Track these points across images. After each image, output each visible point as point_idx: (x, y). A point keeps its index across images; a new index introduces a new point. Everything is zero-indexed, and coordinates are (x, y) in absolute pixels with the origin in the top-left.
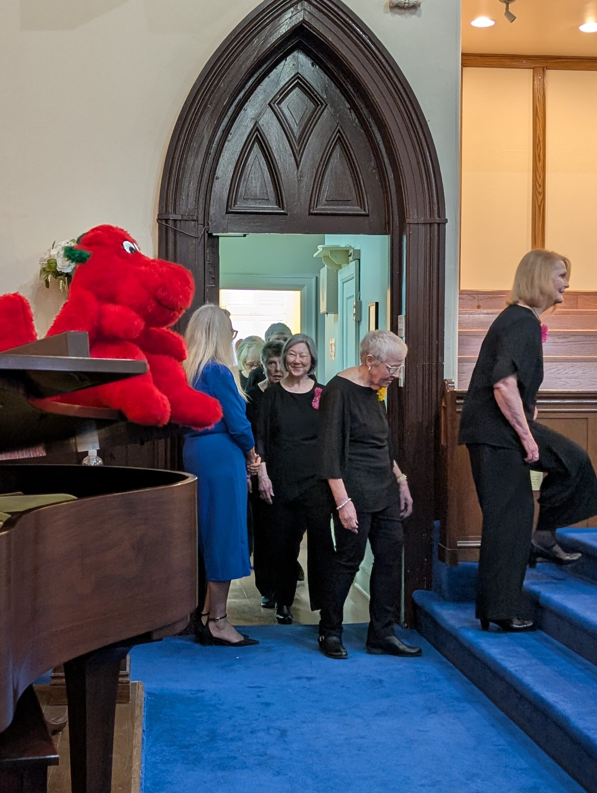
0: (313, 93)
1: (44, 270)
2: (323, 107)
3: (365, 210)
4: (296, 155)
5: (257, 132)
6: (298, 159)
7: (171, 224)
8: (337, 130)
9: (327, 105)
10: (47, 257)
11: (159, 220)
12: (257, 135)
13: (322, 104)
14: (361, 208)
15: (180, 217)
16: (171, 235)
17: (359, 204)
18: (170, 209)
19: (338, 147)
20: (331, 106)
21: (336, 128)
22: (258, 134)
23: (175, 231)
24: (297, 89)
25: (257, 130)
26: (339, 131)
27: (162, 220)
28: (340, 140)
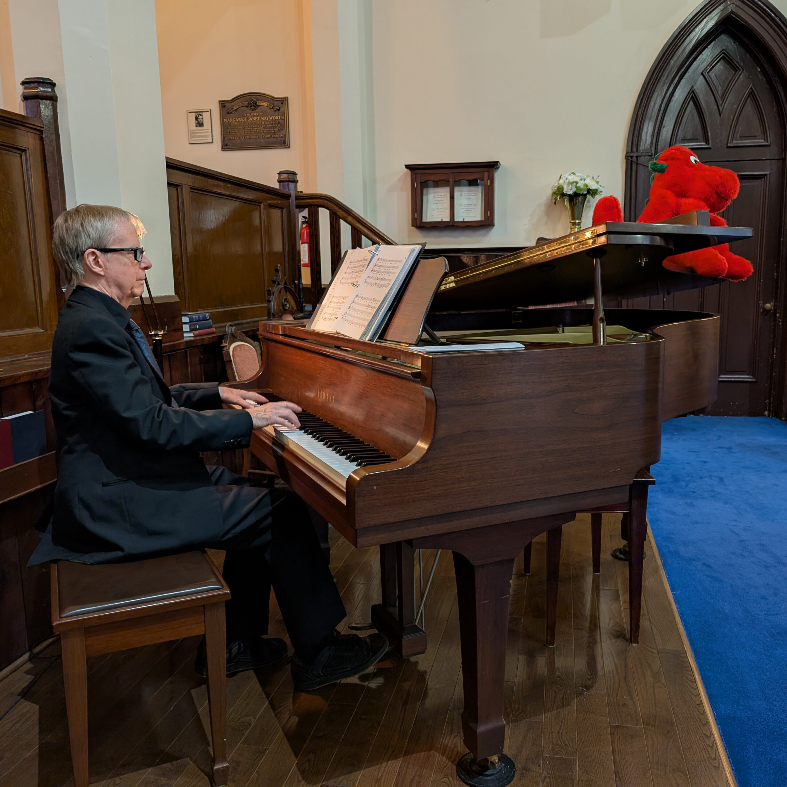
0: (734, 63)
1: (554, 193)
2: (740, 72)
3: (767, 142)
4: (720, 107)
5: (692, 94)
6: (721, 109)
7: (634, 159)
8: (750, 88)
9: (743, 70)
10: (556, 185)
11: (627, 156)
12: (692, 96)
13: (740, 70)
14: (765, 140)
15: (640, 154)
16: (634, 166)
17: (763, 138)
18: (634, 150)
19: (749, 99)
20: (746, 71)
21: (749, 86)
22: (694, 95)
23: (637, 164)
24: (722, 61)
25: (693, 92)
26: (751, 88)
27: (628, 156)
28: (752, 94)
